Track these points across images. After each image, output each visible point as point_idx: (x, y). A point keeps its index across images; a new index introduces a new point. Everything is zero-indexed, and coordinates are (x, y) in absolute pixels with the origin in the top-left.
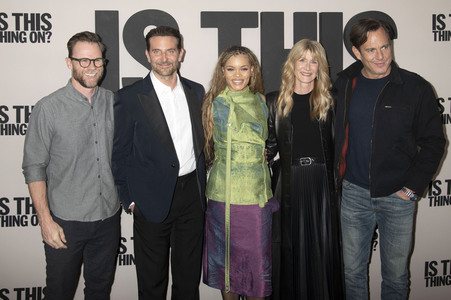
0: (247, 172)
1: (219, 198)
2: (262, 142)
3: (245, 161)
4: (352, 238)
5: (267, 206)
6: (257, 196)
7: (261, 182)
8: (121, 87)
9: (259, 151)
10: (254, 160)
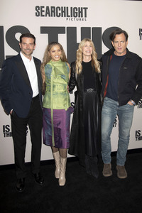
2: (66, 83)
3: (59, 91)
5: (68, 110)
6: (64, 105)
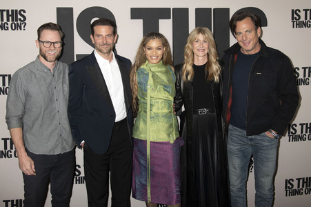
0: (161, 119)
1: (142, 137)
2: (172, 99)
3: (160, 111)
4: (235, 164)
7: (171, 126)
8: (75, 60)
9: (169, 105)
10: (166, 111)
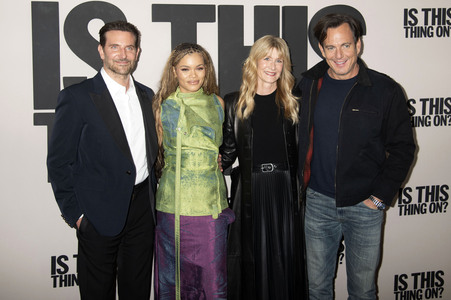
0: (197, 179)
1: (168, 209)
2: (216, 149)
3: (197, 168)
4: (316, 250)
5: (221, 217)
6: (210, 206)
7: (214, 191)
8: (62, 88)
9: (212, 158)
10: (206, 167)
